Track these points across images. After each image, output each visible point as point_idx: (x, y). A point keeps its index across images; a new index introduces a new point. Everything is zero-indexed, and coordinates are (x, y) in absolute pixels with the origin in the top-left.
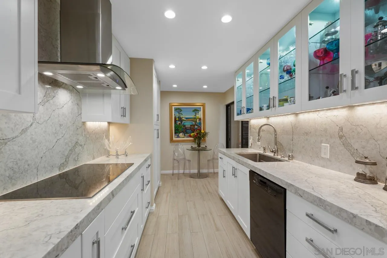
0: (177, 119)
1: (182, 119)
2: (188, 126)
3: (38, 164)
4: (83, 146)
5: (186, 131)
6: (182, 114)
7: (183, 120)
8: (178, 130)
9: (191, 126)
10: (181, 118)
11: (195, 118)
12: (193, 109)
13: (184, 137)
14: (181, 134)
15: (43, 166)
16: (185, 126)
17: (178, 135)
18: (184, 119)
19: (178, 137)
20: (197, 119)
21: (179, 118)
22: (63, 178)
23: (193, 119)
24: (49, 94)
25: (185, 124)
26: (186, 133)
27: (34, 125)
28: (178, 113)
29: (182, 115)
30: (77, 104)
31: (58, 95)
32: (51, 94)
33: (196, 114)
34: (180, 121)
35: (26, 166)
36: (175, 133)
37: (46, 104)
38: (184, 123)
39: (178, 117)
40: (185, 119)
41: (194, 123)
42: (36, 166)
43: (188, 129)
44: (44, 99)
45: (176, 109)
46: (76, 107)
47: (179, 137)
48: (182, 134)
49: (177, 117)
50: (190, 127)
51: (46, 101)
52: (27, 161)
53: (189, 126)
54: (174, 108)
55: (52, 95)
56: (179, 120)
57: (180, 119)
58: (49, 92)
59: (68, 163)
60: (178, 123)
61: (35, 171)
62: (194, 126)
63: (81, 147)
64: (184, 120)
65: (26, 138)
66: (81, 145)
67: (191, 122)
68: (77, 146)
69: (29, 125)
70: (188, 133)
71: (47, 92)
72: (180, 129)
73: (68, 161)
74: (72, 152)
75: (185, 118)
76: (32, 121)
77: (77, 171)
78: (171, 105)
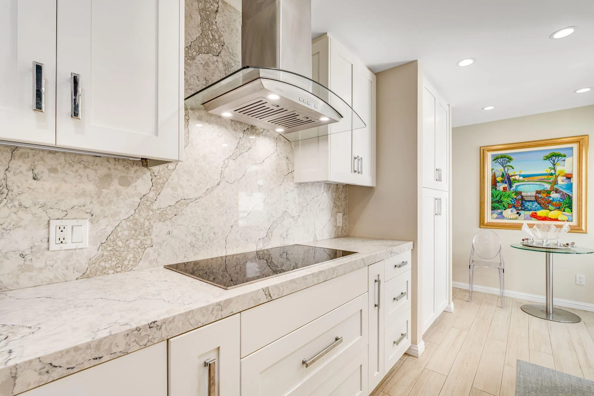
0: (499, 179)
1: (513, 177)
2: (529, 194)
3: (227, 234)
4: (295, 218)
5: (522, 205)
6: (511, 167)
7: (515, 180)
8: (500, 202)
9: (538, 192)
10: (509, 177)
11: (552, 174)
12: (547, 154)
13: (516, 219)
14: (509, 210)
15: (234, 238)
16: (521, 193)
17: (501, 213)
18: (517, 177)
19: (501, 216)
20: (557, 177)
21: (503, 176)
22: (263, 259)
23: (546, 177)
24: (243, 145)
25: (520, 189)
26: (521, 210)
27: (222, 184)
28: (502, 165)
29: (513, 168)
30: (286, 158)
31: (255, 145)
32: (245, 145)
33: (554, 165)
34: (506, 183)
35: (212, 235)
36: (493, 208)
37: (238, 158)
38: (517, 186)
39: (501, 174)
40: (521, 178)
41: (548, 187)
42: (224, 236)
43: (529, 201)
44: (236, 151)
45: (496, 159)
46: (284, 161)
47: (503, 217)
48: (512, 211)
49: (498, 174)
50: (536, 196)
51: (239, 155)
52: (212, 228)
53: (534, 194)
54: (493, 155)
55: (247, 147)
56: (503, 182)
57: (508, 180)
58: (243, 143)
59: (270, 240)
60: (501, 187)
61: (223, 242)
62: (548, 193)
63: (292, 219)
64: (519, 181)
65: (212, 200)
66: (293, 218)
67: (539, 183)
68: (286, 218)
69: (216, 183)
70: (530, 210)
71: (240, 142)
72: (506, 200)
73: (272, 236)
74: (278, 224)
75: (520, 176)
76: (219, 179)
77: (285, 254)
78: (483, 150)
